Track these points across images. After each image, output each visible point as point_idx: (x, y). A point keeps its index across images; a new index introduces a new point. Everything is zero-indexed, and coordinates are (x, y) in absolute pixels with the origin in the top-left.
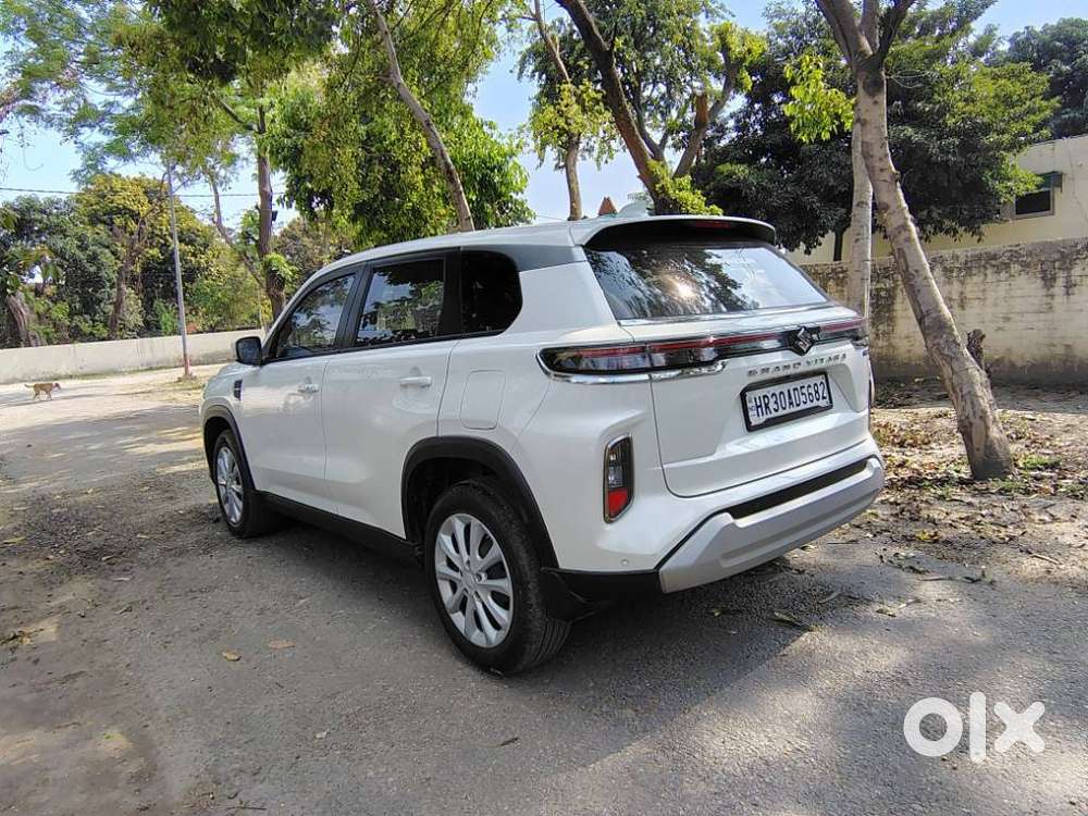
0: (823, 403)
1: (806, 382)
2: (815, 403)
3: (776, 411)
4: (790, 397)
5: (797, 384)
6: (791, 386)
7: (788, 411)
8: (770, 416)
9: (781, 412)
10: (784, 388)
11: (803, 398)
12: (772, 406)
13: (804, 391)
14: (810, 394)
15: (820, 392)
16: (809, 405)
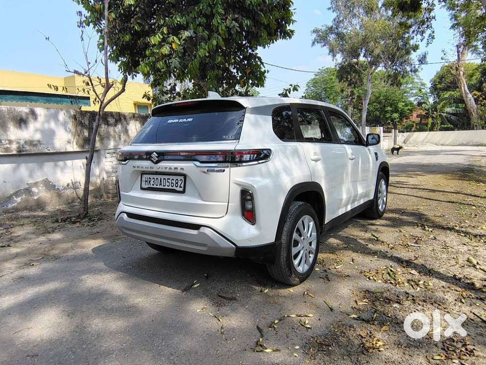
1: (171, 177)
2: (174, 188)
3: (153, 185)
4: (161, 181)
6: (163, 177)
8: (150, 186)
10: (159, 177)
11: (168, 184)
12: (152, 183)
13: (169, 181)
14: (172, 183)
15: (179, 184)
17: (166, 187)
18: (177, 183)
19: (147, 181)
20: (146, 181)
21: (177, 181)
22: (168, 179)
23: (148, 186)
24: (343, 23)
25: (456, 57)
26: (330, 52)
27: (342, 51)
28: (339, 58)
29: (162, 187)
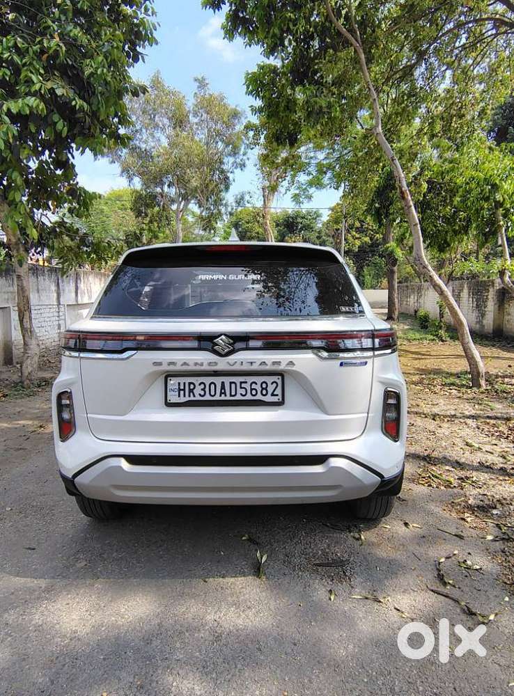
0: (269, 398)
1: (250, 379)
2: (259, 397)
5: (238, 380)
7: (217, 398)
8: (192, 398)
9: (207, 397)
13: (247, 386)
14: (252, 389)
16: (249, 397)
17: (238, 397)
18: (266, 389)
19: (184, 390)
20: (180, 390)
21: (264, 386)
22: (241, 383)
23: (187, 399)
24: (140, 134)
25: (262, 203)
26: (123, 172)
27: (141, 174)
28: (137, 183)
29: (228, 398)
